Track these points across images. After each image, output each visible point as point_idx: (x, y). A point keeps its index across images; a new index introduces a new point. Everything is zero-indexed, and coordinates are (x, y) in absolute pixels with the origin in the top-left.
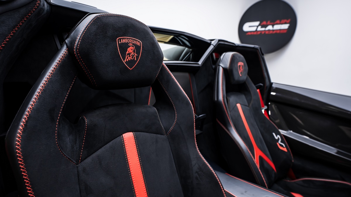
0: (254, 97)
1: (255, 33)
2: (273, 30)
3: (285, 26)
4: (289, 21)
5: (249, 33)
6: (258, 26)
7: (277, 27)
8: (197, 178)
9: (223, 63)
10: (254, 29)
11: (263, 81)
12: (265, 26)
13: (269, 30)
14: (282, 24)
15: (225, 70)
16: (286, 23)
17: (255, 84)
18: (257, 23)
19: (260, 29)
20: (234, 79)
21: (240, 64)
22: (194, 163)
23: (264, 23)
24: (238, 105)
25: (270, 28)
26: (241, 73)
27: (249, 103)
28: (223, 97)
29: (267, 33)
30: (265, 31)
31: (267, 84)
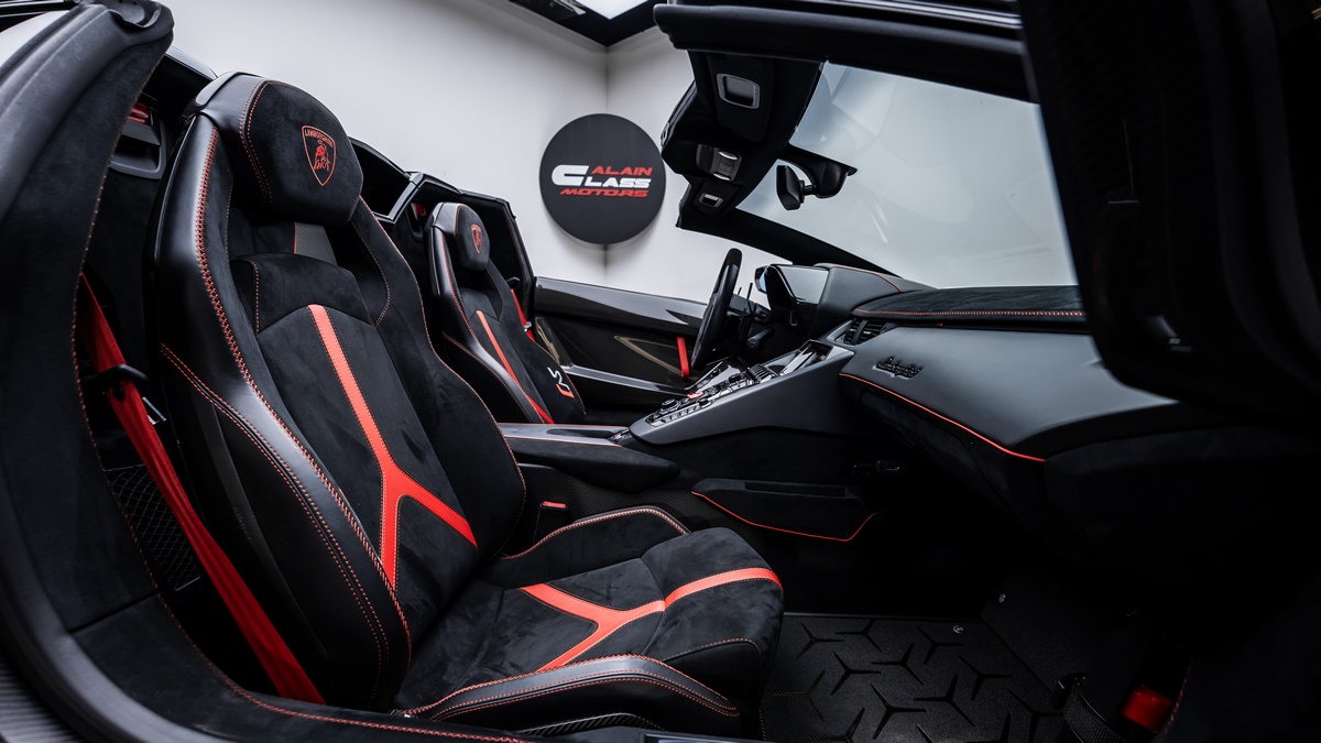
0: (505, 303)
1: (580, 192)
2: (620, 189)
3: (644, 183)
4: (648, 173)
5: (568, 192)
6: (585, 177)
7: (627, 183)
8: (442, 396)
9: (441, 223)
10: (577, 182)
11: (520, 273)
12: (603, 178)
13: (610, 187)
14: (637, 177)
15: (447, 235)
16: (644, 176)
17: (506, 279)
18: (583, 169)
19: (589, 182)
20: (467, 256)
21: (475, 227)
22: (432, 372)
23: (599, 170)
24: (479, 313)
25: (612, 182)
26: (479, 246)
27: (498, 314)
28: (453, 286)
29: (607, 193)
30: (601, 188)
31: (528, 278)
